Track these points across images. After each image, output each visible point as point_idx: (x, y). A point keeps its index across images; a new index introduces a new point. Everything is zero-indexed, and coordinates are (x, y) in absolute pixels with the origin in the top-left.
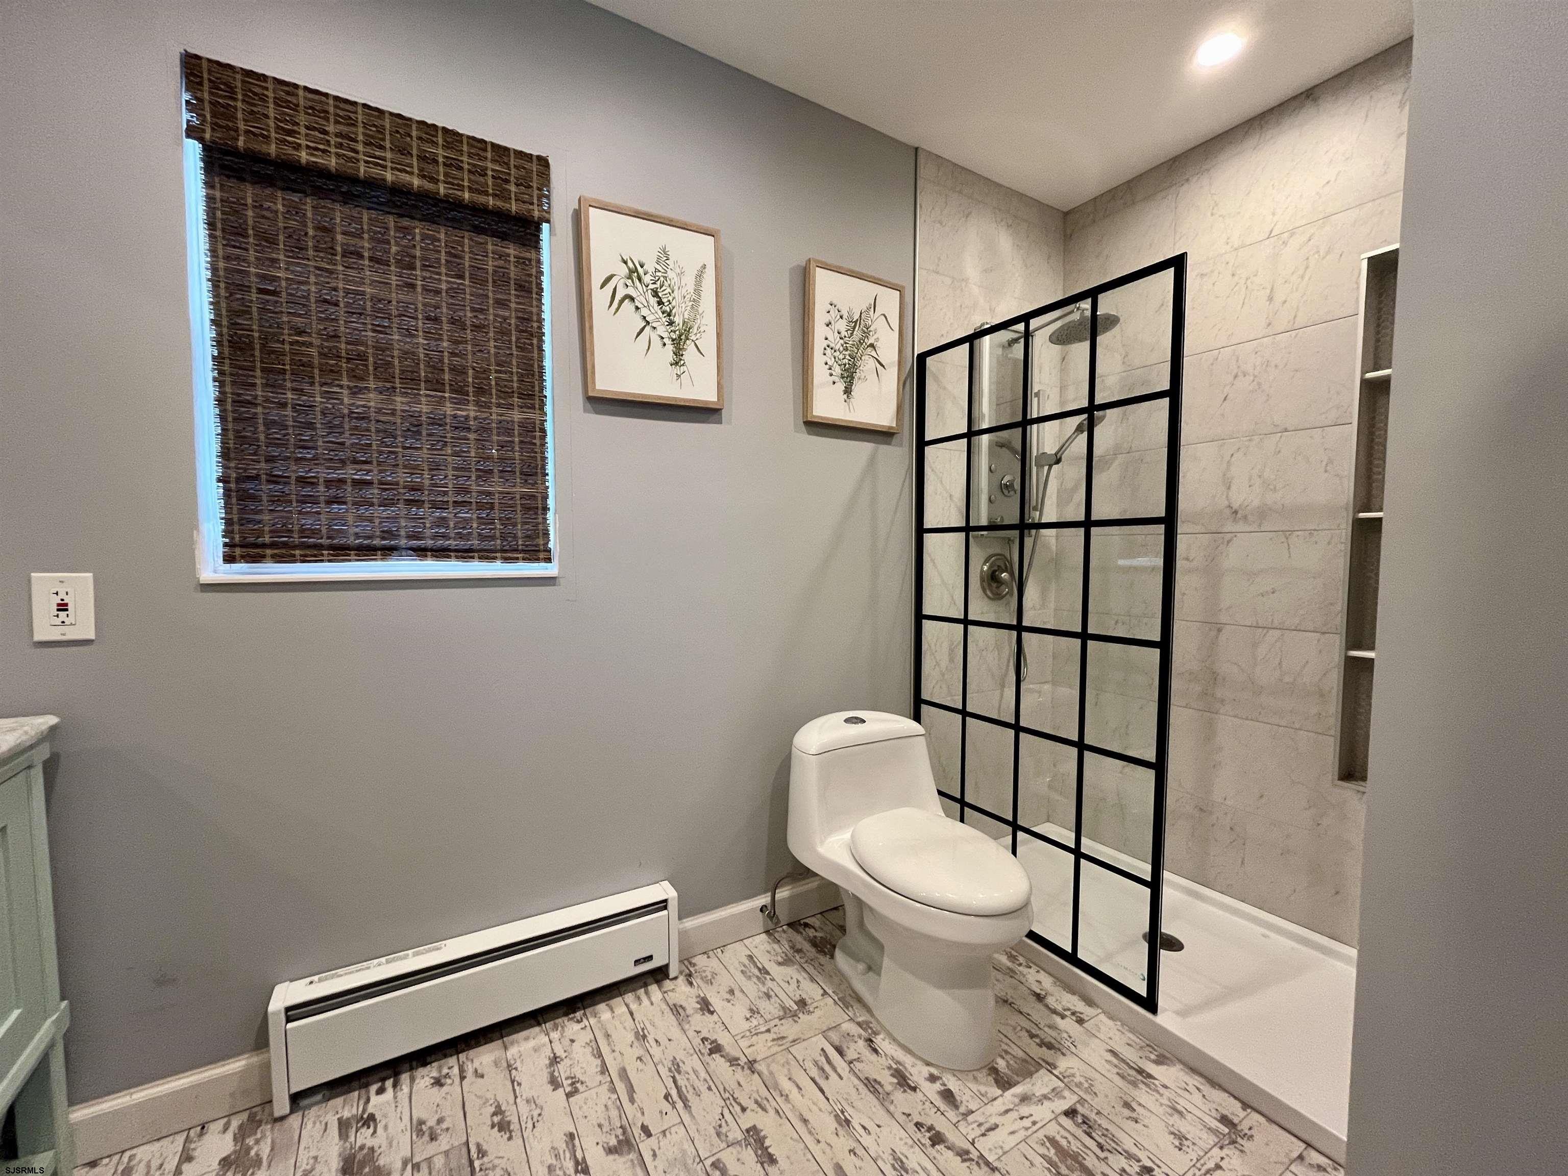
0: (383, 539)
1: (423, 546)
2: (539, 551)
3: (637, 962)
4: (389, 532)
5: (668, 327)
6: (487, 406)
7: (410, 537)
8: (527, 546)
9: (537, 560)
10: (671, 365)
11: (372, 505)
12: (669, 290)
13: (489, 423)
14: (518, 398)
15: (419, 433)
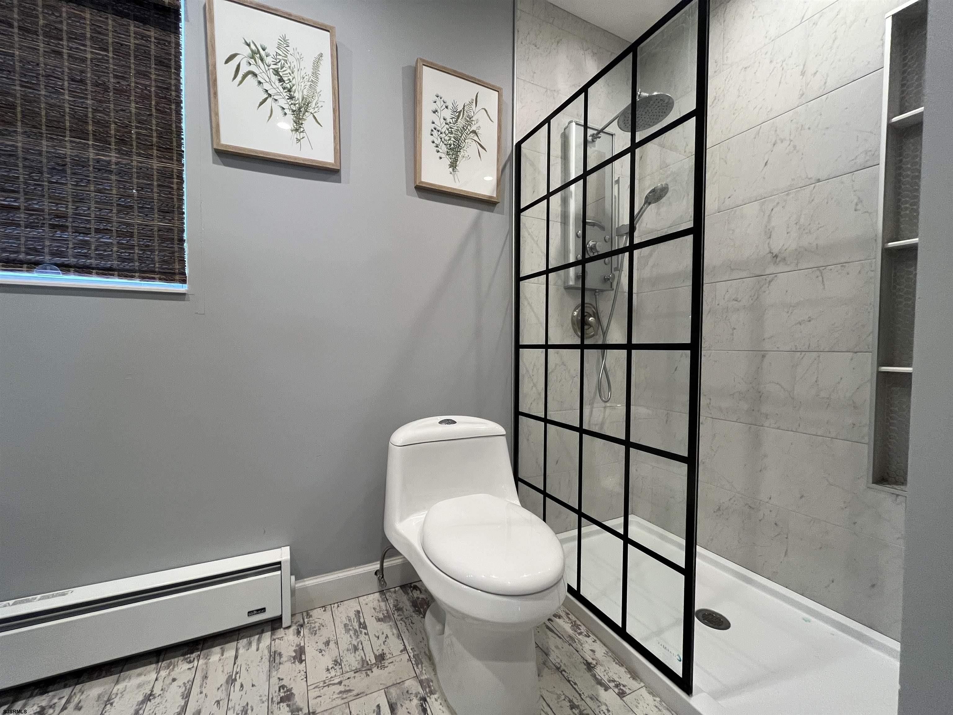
0: (28, 254)
1: (66, 263)
2: (174, 274)
3: (250, 613)
4: (36, 250)
5: (289, 101)
6: (129, 154)
7: (53, 254)
8: (163, 269)
9: (173, 280)
10: (292, 131)
11: (19, 225)
12: (289, 71)
13: (129, 168)
14: (157, 150)
15: (64, 171)
